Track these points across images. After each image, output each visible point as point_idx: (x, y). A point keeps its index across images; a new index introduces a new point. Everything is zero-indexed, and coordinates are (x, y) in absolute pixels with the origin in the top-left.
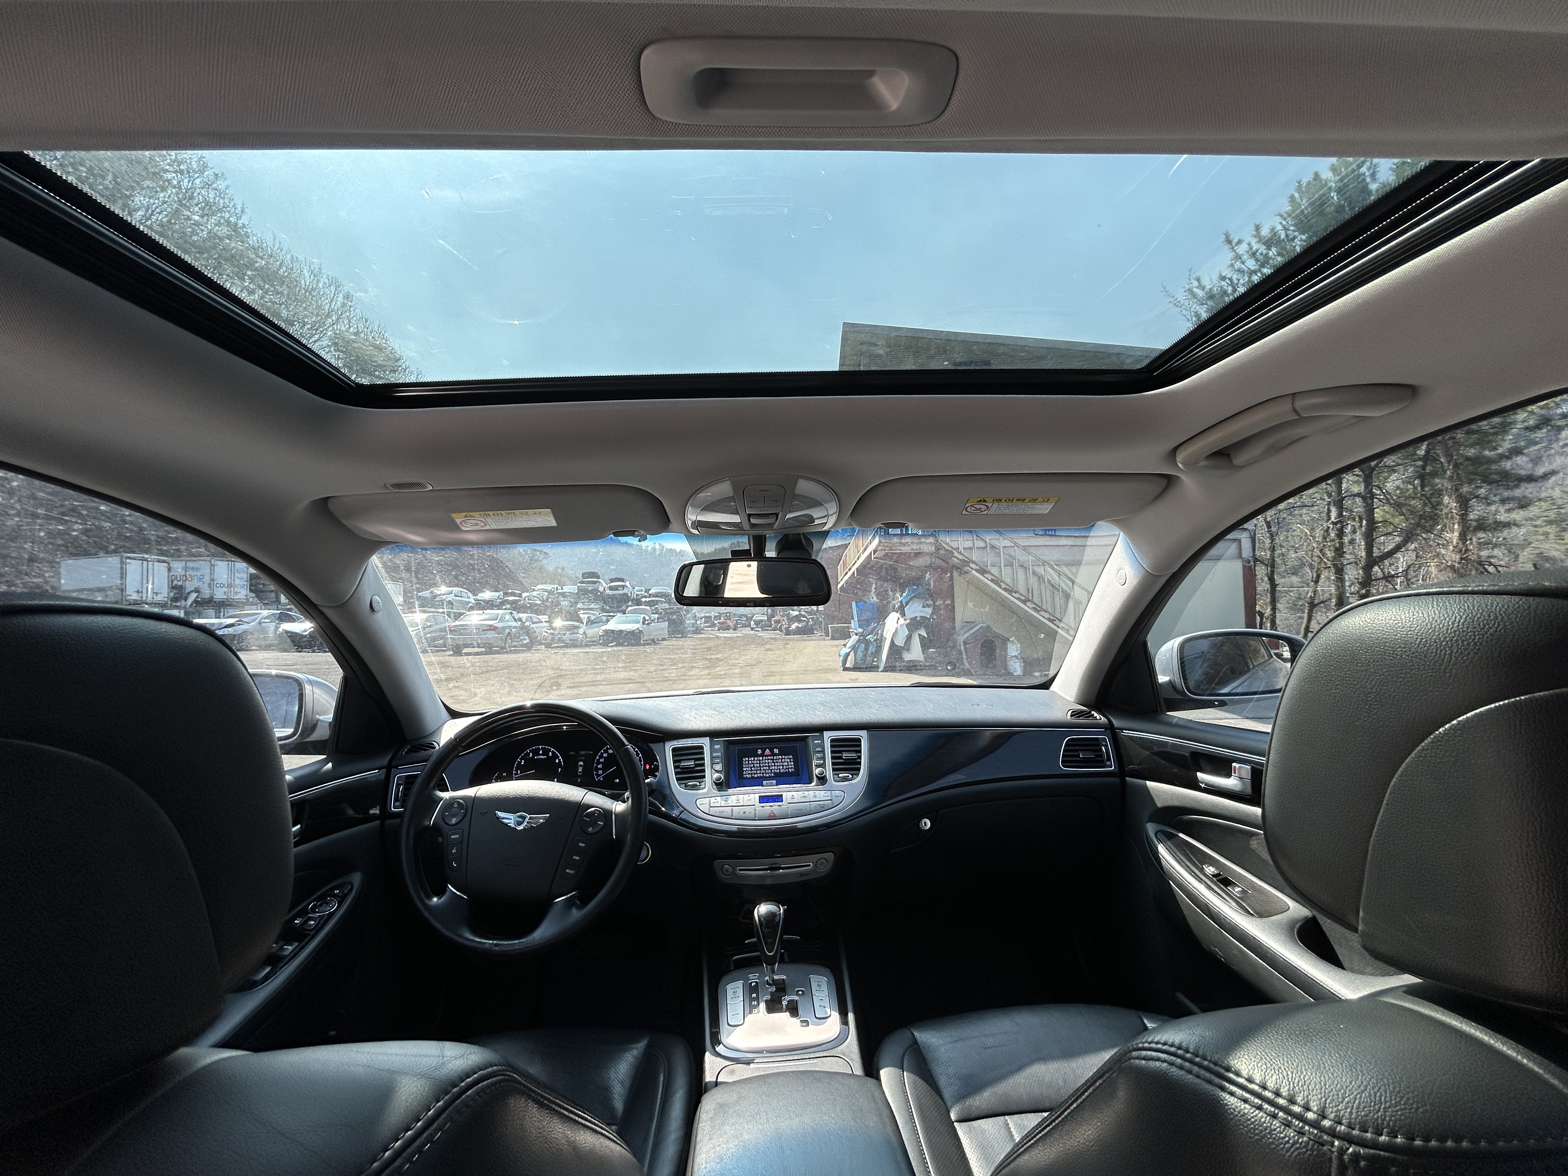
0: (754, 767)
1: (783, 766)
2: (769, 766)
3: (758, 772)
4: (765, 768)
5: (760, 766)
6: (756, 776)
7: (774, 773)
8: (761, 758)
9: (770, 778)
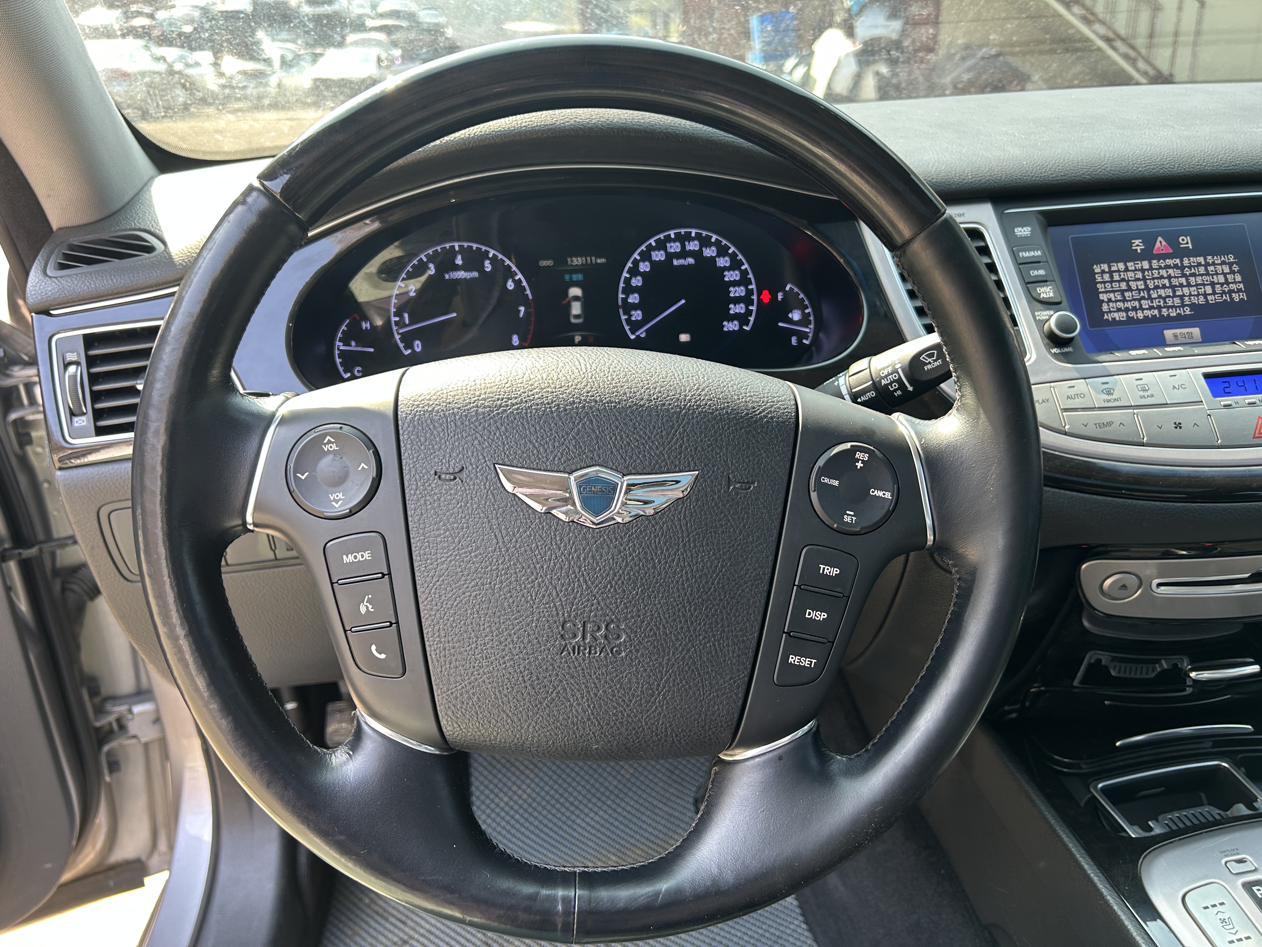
0: (1130, 289)
1: (1213, 284)
2: (1173, 287)
3: (1145, 304)
4: (1162, 292)
5: (1147, 289)
6: (1140, 315)
7: (1193, 306)
8: (1146, 265)
9: (1180, 321)
